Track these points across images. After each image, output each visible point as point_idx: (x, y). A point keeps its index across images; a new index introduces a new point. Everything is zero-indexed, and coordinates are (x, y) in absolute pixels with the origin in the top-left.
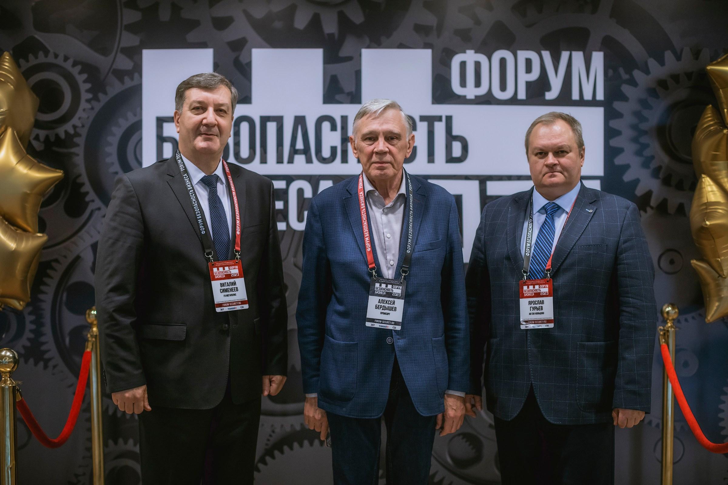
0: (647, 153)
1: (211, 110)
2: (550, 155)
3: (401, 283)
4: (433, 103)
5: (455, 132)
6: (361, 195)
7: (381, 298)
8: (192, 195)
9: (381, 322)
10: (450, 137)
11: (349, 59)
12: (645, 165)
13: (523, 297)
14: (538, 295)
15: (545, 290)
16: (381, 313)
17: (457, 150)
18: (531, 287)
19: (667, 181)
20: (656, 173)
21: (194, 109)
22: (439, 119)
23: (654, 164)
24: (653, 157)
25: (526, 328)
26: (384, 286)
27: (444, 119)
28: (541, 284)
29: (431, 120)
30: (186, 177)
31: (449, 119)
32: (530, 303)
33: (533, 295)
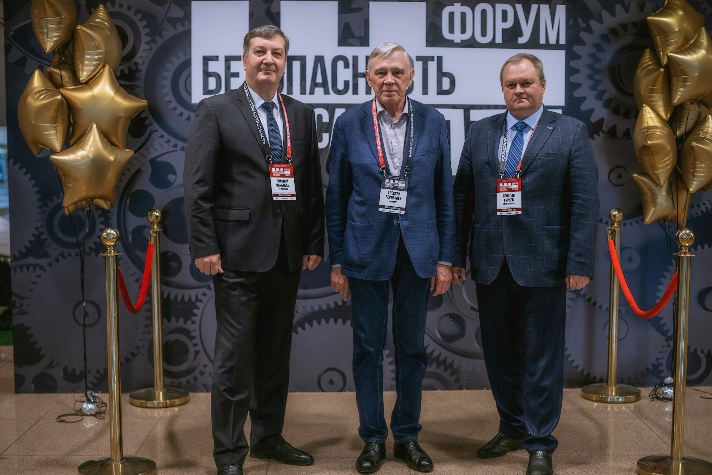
0: (600, 87)
1: (269, 53)
2: (518, 86)
3: (405, 179)
4: (427, 46)
5: (444, 70)
6: (375, 114)
7: (390, 190)
8: (255, 115)
9: (390, 208)
10: (441, 74)
11: (360, 9)
12: (599, 97)
13: (499, 192)
14: (510, 190)
15: (515, 186)
16: (390, 201)
17: (446, 83)
18: (505, 184)
19: (616, 111)
20: (607, 104)
21: (256, 52)
22: (432, 59)
23: (606, 97)
24: (604, 91)
25: (501, 215)
26: (392, 181)
27: (436, 59)
28: (513, 182)
29: (425, 60)
30: (251, 102)
31: (440, 59)
32: (504, 196)
33: (507, 190)
